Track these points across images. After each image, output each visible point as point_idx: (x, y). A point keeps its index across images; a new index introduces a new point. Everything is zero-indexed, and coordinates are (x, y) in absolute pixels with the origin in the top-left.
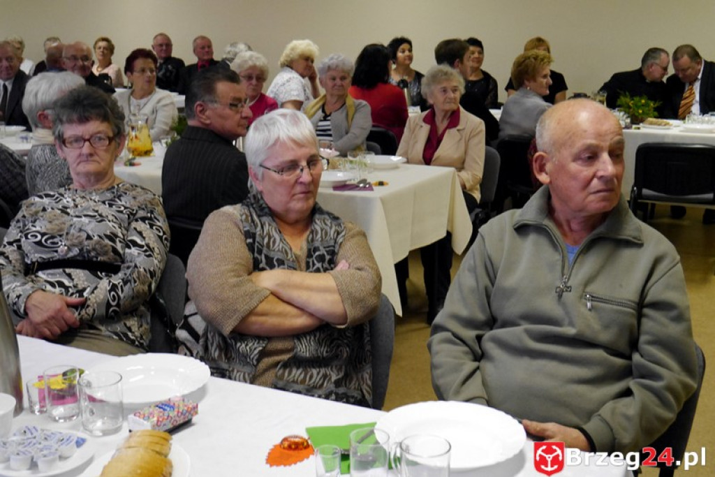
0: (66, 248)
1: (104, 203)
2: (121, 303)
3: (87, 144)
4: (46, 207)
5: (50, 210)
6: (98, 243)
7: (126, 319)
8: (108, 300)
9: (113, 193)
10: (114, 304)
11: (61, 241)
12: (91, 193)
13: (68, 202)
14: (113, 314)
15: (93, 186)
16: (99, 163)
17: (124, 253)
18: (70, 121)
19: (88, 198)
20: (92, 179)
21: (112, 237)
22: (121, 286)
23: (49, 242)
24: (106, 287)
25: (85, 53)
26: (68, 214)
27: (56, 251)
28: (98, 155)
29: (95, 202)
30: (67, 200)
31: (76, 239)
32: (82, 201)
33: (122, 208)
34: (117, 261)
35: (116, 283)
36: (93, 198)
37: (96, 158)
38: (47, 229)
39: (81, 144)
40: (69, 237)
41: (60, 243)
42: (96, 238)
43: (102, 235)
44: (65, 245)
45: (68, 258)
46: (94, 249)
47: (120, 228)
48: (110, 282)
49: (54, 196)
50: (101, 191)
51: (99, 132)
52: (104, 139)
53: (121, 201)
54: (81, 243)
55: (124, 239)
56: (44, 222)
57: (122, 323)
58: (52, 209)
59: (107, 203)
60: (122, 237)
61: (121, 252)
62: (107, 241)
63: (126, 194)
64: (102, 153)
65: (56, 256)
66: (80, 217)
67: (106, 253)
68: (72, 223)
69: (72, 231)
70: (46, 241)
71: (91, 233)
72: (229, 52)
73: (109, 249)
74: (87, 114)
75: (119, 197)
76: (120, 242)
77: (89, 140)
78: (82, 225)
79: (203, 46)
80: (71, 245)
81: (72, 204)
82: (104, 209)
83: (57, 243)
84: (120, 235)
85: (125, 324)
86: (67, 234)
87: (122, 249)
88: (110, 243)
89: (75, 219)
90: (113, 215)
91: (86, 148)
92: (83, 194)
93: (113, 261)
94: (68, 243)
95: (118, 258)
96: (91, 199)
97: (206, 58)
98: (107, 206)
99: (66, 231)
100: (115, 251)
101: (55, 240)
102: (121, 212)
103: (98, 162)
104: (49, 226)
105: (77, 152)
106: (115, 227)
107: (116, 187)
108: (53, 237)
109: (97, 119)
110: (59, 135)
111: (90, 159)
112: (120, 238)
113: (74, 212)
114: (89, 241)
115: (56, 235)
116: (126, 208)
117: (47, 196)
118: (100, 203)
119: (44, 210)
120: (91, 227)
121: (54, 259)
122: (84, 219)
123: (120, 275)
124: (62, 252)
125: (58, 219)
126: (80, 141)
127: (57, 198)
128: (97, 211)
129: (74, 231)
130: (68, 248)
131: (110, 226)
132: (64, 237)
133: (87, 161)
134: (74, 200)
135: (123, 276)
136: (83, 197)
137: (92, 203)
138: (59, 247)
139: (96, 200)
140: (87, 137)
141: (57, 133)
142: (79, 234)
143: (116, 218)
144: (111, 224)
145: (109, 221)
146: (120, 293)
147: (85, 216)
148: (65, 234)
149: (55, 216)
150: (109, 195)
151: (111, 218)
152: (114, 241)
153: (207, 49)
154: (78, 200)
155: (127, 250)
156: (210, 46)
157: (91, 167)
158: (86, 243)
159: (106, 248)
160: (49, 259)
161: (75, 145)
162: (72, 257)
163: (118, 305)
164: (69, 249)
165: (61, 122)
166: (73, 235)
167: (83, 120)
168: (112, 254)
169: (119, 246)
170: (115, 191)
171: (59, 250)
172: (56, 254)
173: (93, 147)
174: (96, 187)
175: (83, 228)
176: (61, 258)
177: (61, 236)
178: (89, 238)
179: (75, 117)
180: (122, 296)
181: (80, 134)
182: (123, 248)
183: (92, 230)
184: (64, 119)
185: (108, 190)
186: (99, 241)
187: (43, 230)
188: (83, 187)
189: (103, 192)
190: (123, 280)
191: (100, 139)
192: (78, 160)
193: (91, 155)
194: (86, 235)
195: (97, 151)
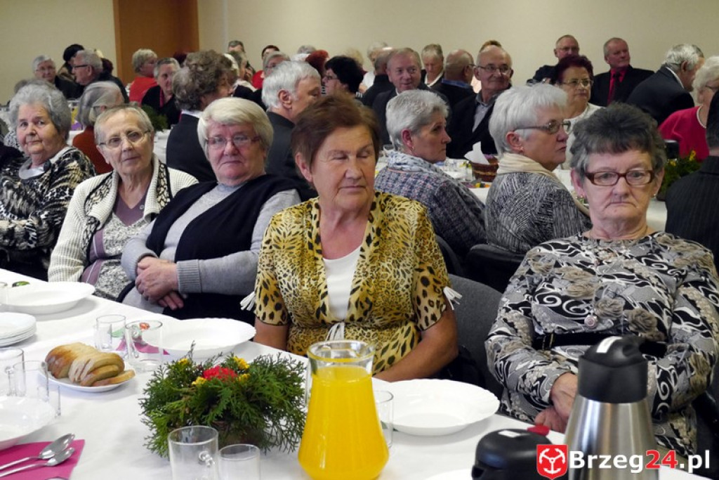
0: (595, 317)
1: (639, 259)
2: (673, 397)
3: (622, 180)
4: (560, 261)
5: (565, 265)
6: (640, 314)
7: (672, 419)
8: (657, 393)
9: (649, 246)
10: (664, 398)
11: (588, 308)
12: (618, 245)
13: (587, 255)
14: (661, 411)
15: (621, 235)
16: (635, 206)
17: (670, 329)
18: (601, 150)
19: (615, 251)
20: (622, 226)
21: (658, 307)
22: (674, 374)
23: (571, 309)
24: (655, 376)
25: (504, 62)
26: (593, 273)
27: (582, 322)
28: (633, 195)
29: (626, 258)
30: (587, 253)
31: (609, 307)
32: (607, 255)
33: (665, 268)
34: (661, 340)
35: (667, 369)
36: (622, 252)
37: (631, 199)
38: (570, 292)
39: (614, 180)
40: (600, 303)
41: (587, 311)
42: (638, 307)
43: (646, 304)
44: (594, 314)
45: (598, 332)
46: (634, 322)
47: (666, 294)
48: (659, 368)
49: (566, 247)
50: (633, 242)
51: (637, 166)
52: (642, 175)
53: (661, 257)
54: (616, 312)
55: (670, 310)
56: (563, 282)
57: (669, 424)
58: (569, 264)
59: (643, 259)
60: (669, 307)
61: (667, 327)
62: (652, 313)
63: (666, 248)
64: (638, 193)
65: (580, 328)
66: (612, 278)
67: (649, 328)
68: (600, 285)
69: (604, 296)
70: (568, 307)
71: (630, 300)
72: (670, 57)
73: (653, 323)
74: (625, 140)
75: (658, 252)
76: (667, 314)
77: (624, 175)
78: (618, 289)
79: (617, 51)
80: (602, 315)
81: (593, 260)
82: (640, 268)
83: (584, 311)
84: (667, 304)
85: (672, 426)
86: (597, 299)
87: (668, 323)
88: (656, 315)
89: (605, 280)
90: (656, 277)
91: (621, 187)
92: (608, 247)
93: (656, 338)
94: (598, 312)
95: (662, 334)
96: (620, 254)
97: (622, 64)
98: (645, 264)
99: (595, 296)
100: (660, 325)
101: (581, 307)
102: (665, 272)
103: (632, 204)
104: (571, 287)
105: (608, 190)
106: (661, 294)
107: (651, 238)
108: (577, 303)
109: (637, 149)
110: (582, 169)
111: (623, 200)
112: (667, 308)
113: (601, 270)
114: (627, 311)
115: (581, 300)
116: (670, 267)
117: (557, 246)
118: (634, 259)
119: (557, 265)
120: (631, 292)
121: (577, 331)
122: (617, 280)
123: (670, 358)
124: (590, 323)
125: (581, 279)
126: (611, 175)
127: (571, 250)
128: (632, 271)
129: (606, 296)
130: (598, 317)
131: (654, 293)
132: (592, 303)
133: (620, 202)
134: (596, 254)
135: (675, 361)
136: (609, 251)
137: (622, 259)
138: (585, 316)
139: (627, 255)
140: (622, 172)
141: (579, 165)
142: (614, 301)
143: (660, 280)
144: (655, 289)
145: (653, 285)
146: (673, 383)
147: (620, 276)
148: (593, 298)
149: (576, 274)
150: (643, 250)
151: (655, 281)
152: (660, 313)
153: (622, 54)
154: (602, 254)
155: (675, 325)
156: (626, 50)
157: (625, 211)
158: (624, 313)
159: (650, 322)
160: (570, 330)
161: (604, 181)
162: (602, 331)
163: (668, 400)
164: (600, 320)
165: (589, 151)
166: (605, 302)
167: (619, 149)
168: (656, 329)
169: (665, 319)
170: (650, 243)
171: (586, 320)
172: (579, 325)
173: (629, 184)
174: (626, 237)
175: (618, 293)
176: (587, 330)
177: (588, 302)
178: (628, 306)
179: (609, 144)
180: (675, 388)
181: (613, 167)
182: (670, 322)
183: (631, 296)
184: (594, 146)
185: (641, 242)
186: (642, 312)
187: (564, 293)
188: (608, 236)
189: (635, 244)
190: (675, 365)
191: (637, 175)
192: (608, 201)
193: (626, 195)
194: (624, 302)
195: (633, 190)
